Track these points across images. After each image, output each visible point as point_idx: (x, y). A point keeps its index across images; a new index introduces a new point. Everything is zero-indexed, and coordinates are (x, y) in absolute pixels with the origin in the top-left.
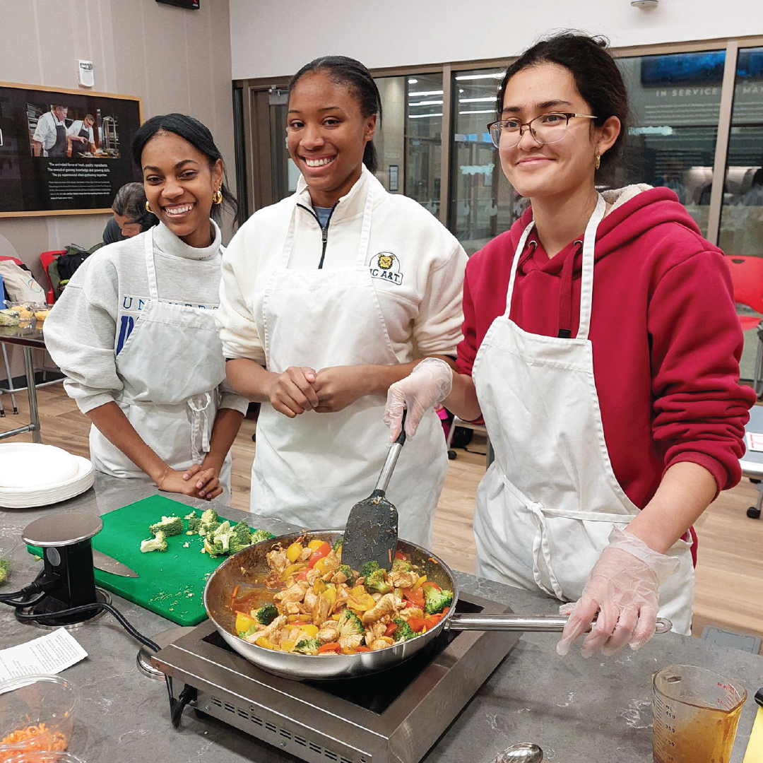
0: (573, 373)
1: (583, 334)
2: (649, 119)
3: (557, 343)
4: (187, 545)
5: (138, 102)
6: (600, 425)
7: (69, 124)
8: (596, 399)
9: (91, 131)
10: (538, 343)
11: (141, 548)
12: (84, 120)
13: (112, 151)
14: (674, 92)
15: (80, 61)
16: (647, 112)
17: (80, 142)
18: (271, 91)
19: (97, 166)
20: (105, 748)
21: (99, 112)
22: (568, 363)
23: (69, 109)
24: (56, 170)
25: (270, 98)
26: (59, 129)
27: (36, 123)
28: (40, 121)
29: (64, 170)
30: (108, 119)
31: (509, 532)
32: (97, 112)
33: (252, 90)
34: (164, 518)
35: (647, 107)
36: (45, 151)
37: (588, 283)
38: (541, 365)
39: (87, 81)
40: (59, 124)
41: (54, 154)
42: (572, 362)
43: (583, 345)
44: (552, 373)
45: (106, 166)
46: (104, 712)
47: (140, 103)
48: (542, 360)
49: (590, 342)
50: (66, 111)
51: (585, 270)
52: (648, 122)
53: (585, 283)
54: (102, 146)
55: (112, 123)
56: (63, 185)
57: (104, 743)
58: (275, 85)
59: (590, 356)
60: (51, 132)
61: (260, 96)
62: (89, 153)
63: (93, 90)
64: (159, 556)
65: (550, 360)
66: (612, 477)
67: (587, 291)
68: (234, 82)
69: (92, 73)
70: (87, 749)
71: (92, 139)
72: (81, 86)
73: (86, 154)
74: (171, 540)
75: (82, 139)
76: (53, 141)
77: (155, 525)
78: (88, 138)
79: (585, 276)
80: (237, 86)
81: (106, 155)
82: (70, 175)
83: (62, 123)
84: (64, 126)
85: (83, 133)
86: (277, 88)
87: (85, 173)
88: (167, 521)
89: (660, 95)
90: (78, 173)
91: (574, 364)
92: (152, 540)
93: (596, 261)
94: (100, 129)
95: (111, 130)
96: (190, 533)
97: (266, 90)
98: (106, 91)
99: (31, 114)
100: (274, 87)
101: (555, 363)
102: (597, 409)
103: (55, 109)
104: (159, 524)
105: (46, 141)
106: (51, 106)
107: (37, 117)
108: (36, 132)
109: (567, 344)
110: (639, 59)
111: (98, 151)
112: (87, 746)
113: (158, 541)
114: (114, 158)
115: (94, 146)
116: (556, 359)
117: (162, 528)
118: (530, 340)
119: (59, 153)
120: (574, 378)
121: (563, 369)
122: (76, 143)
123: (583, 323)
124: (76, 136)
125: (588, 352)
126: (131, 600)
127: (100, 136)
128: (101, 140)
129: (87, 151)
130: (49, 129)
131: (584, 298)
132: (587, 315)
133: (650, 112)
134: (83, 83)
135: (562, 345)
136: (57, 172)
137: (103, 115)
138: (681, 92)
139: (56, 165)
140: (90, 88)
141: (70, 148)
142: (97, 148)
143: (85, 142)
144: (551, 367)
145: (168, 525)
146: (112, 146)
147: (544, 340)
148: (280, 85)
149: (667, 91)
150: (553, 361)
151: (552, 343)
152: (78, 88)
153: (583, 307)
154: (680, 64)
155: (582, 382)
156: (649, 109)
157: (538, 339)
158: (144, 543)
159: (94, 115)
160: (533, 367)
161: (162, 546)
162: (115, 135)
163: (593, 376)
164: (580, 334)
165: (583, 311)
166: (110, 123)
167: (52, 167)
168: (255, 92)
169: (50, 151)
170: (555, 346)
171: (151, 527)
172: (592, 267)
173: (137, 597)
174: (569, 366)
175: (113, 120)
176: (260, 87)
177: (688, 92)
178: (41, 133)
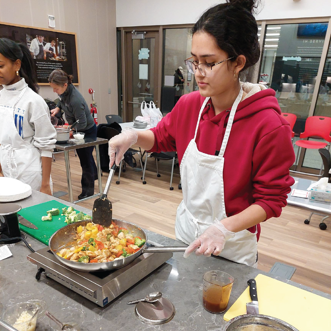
0: (216, 170)
1: (221, 154)
2: (299, 53)
3: (210, 157)
4: (60, 219)
5: (74, 35)
6: (223, 194)
7: (45, 44)
8: (223, 183)
9: (54, 48)
10: (202, 156)
11: (42, 219)
12: (51, 42)
13: (63, 57)
14: (311, 41)
15: (49, 16)
16: (298, 50)
17: (49, 53)
18: (132, 32)
19: (57, 64)
20: (11, 286)
21: (57, 39)
22: (214, 166)
23: (45, 37)
24: (40, 65)
25: (132, 36)
26: (40, 46)
27: (30, 43)
28: (32, 42)
29: (43, 65)
30: (61, 43)
31: (187, 228)
32: (56, 39)
33: (125, 32)
34: (53, 209)
35: (298, 47)
36: (34, 56)
37: (228, 132)
38: (203, 166)
39: (52, 25)
40: (40, 44)
41: (38, 58)
42: (216, 166)
43: (221, 159)
44: (207, 169)
45: (61, 64)
46: (14, 274)
47: (76, 36)
48: (203, 164)
49: (223, 159)
50: (43, 38)
51: (228, 126)
52: (298, 55)
53: (227, 132)
54: (59, 55)
55: (63, 45)
56: (43, 72)
57: (11, 284)
58: (134, 30)
59: (223, 165)
60: (37, 48)
61: (128, 35)
62: (53, 58)
63: (55, 29)
64: (48, 222)
65: (206, 164)
66: (225, 214)
67: (227, 136)
68: (117, 28)
69: (54, 21)
70: (4, 285)
71: (55, 52)
72: (49, 27)
73: (52, 58)
74: (54, 217)
75: (50, 52)
76: (38, 52)
77: (49, 211)
78: (53, 51)
79: (228, 128)
80: (118, 30)
81: (60, 59)
82: (46, 68)
83: (42, 44)
84: (43, 45)
85: (51, 49)
86: (135, 31)
87: (52, 67)
88: (54, 210)
89: (304, 42)
90: (49, 67)
91: (216, 167)
92: (46, 217)
93: (234, 122)
94: (58, 48)
95: (63, 48)
96: (62, 215)
97: (131, 32)
98: (60, 30)
99: (28, 39)
100: (134, 31)
101: (209, 165)
102: (222, 187)
103: (38, 37)
104: (50, 211)
105: (35, 52)
106: (37, 36)
107: (31, 40)
108: (30, 48)
109: (214, 158)
110: (298, 25)
111: (57, 57)
112: (5, 284)
113: (48, 217)
114: (64, 61)
115: (55, 55)
116: (210, 164)
117: (51, 213)
118: (199, 154)
119: (41, 58)
120: (216, 173)
121: (212, 168)
122: (48, 53)
123: (222, 150)
124: (48, 50)
125: (222, 163)
126: (33, 237)
127: (58, 51)
128: (58, 52)
129: (53, 57)
130: (36, 47)
131: (225, 138)
132: (224, 146)
133: (300, 50)
134: (50, 26)
135: (212, 158)
136: (40, 66)
137: (59, 41)
138: (314, 41)
139: (40, 63)
140: (54, 28)
141: (45, 56)
142: (57, 56)
143: (52, 53)
144: (207, 167)
145: (53, 212)
146: (63, 55)
147: (205, 156)
148: (136, 30)
149: (308, 40)
150: (208, 164)
151: (208, 157)
152: (48, 28)
153: (224, 142)
154: (315, 28)
155: (218, 175)
156: (299, 49)
157: (203, 155)
158: (43, 217)
159: (56, 40)
160: (199, 166)
161: (50, 219)
162: (64, 50)
163: (222, 173)
164: (220, 154)
165: (223, 144)
166: (62, 44)
167: (38, 64)
168: (126, 33)
169: (37, 56)
170: (209, 158)
171: (47, 211)
172: (231, 125)
173: (36, 236)
174: (214, 167)
175: (64, 43)
176: (128, 31)
177: (317, 41)
178: (32, 48)
